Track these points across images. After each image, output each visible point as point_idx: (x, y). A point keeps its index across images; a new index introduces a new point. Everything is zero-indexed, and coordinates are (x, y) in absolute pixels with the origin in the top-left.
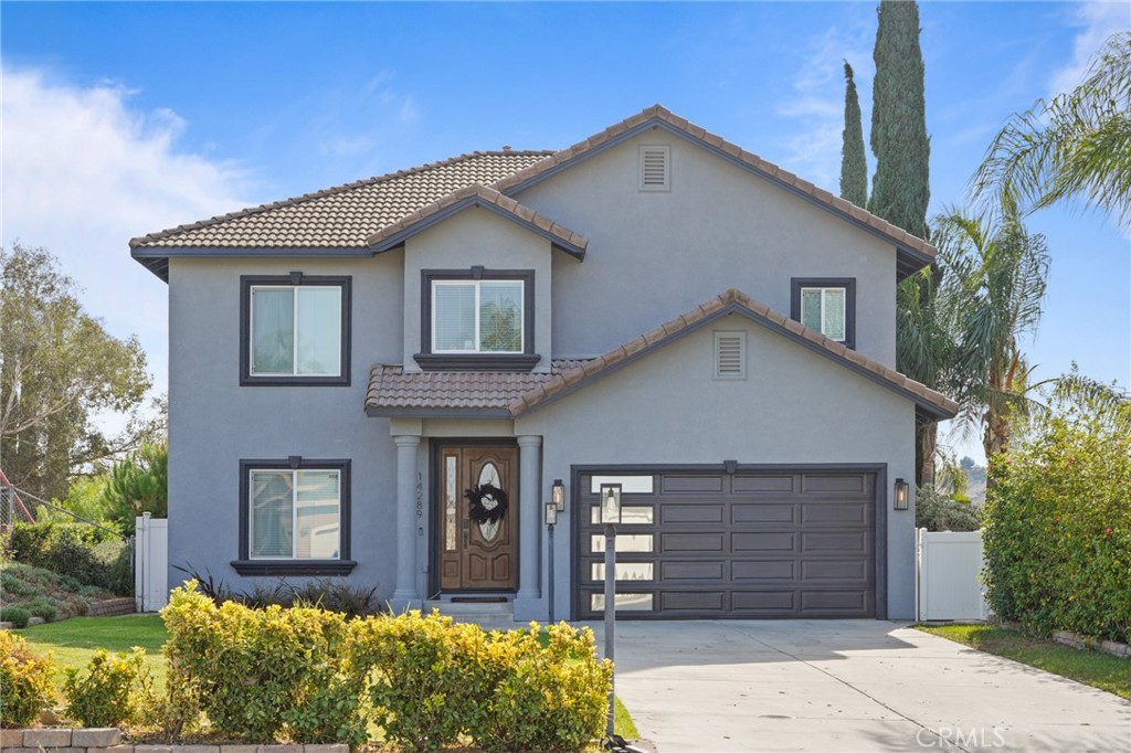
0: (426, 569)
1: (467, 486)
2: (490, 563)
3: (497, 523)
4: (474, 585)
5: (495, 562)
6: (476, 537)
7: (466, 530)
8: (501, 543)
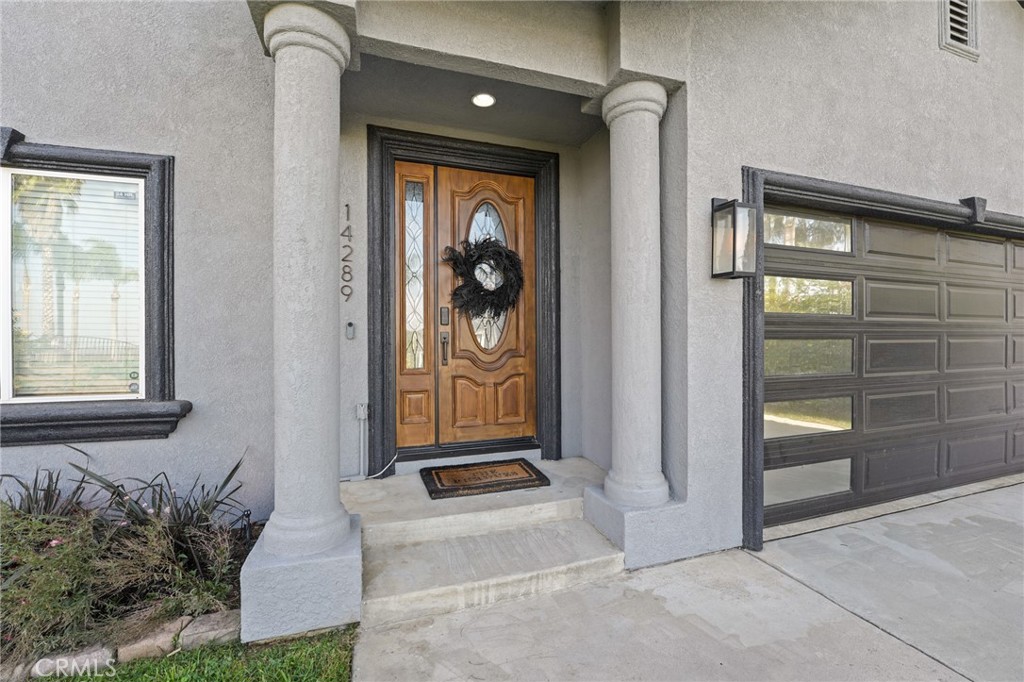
0: (363, 413)
1: (445, 241)
2: (490, 390)
3: (502, 317)
4: (462, 437)
5: (500, 389)
6: (464, 343)
7: (445, 330)
8: (513, 353)
